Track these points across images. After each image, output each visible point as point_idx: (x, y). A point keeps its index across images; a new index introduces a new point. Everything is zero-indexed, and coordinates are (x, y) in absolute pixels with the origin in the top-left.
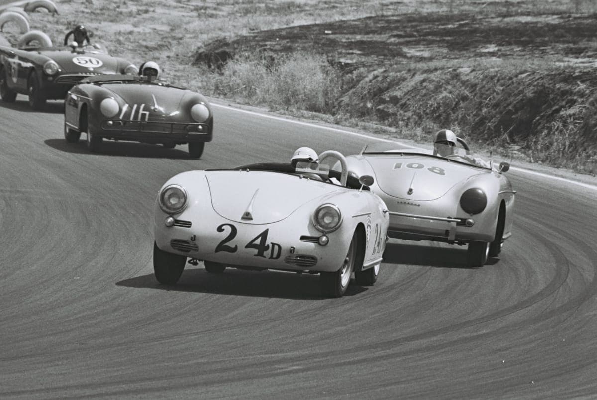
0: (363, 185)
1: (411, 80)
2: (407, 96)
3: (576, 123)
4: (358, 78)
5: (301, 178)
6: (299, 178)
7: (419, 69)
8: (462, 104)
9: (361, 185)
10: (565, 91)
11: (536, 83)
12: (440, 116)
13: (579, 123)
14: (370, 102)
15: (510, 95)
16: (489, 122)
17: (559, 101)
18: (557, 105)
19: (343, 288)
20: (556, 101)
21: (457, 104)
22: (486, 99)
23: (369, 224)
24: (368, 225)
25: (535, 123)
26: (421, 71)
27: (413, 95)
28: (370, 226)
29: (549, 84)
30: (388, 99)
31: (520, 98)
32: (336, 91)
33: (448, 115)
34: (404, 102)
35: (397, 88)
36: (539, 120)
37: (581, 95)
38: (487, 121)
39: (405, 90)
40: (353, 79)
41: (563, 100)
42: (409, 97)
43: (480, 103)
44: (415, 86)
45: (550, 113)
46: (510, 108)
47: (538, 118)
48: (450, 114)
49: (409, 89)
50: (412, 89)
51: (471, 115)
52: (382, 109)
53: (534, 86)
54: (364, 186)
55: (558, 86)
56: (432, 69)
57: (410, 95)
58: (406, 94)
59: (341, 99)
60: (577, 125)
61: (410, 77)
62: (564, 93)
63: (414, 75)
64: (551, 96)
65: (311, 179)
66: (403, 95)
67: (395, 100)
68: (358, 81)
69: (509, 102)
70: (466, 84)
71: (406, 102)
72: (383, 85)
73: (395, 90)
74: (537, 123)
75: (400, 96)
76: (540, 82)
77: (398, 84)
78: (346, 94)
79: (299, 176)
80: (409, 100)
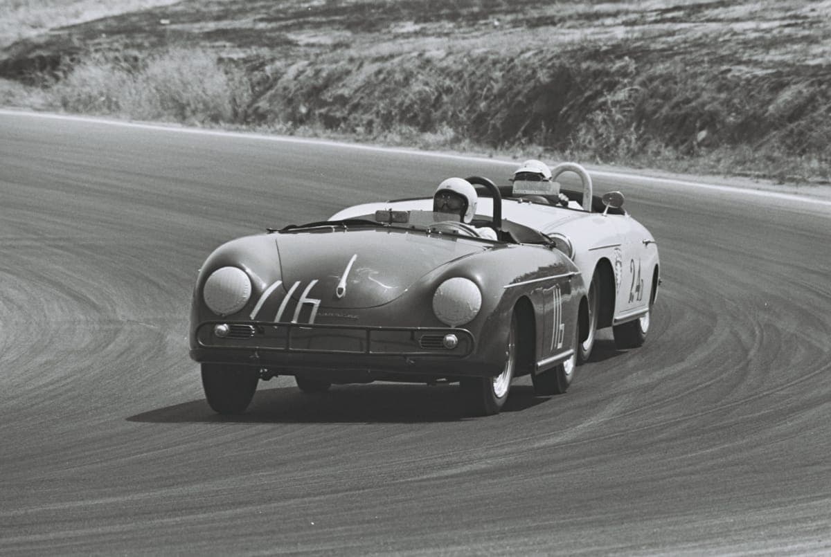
0: (608, 206)
1: (359, 72)
2: (357, 94)
3: (624, 111)
4: (275, 75)
5: (520, 202)
6: (516, 202)
7: (366, 58)
8: (445, 98)
9: (605, 207)
10: (598, 70)
11: (550, 64)
12: (415, 116)
13: (630, 111)
14: (305, 106)
15: (515, 82)
16: (492, 119)
17: (591, 84)
18: (590, 90)
19: (584, 352)
20: (587, 85)
21: (438, 98)
22: (481, 89)
23: (619, 259)
24: (617, 262)
25: (563, 116)
26: (370, 59)
27: (367, 91)
28: (621, 263)
29: (571, 64)
30: (331, 100)
31: (532, 84)
32: (245, 95)
33: (429, 113)
34: (356, 101)
35: (340, 85)
36: (567, 111)
37: (624, 73)
38: (489, 118)
39: (354, 86)
40: (268, 77)
41: (597, 83)
42: (363, 95)
43: (474, 95)
44: (366, 79)
45: (582, 100)
46: (520, 98)
47: (565, 109)
48: (431, 112)
49: (359, 84)
50: (364, 84)
51: (464, 112)
52: (324, 113)
53: (549, 68)
54: (609, 208)
55: (584, 65)
56: (386, 56)
57: (363, 92)
58: (356, 91)
59: (256, 105)
60: (626, 113)
61: (356, 68)
62: (597, 74)
63: (361, 65)
64: (578, 79)
65: (534, 203)
66: (352, 92)
67: (342, 100)
68: (276, 80)
69: (515, 91)
70: (447, 71)
71: (359, 101)
72: (318, 81)
73: (338, 87)
74: (566, 116)
75: (349, 94)
76: (557, 62)
77: (339, 79)
78: (262, 98)
79: (516, 200)
80: (362, 98)
